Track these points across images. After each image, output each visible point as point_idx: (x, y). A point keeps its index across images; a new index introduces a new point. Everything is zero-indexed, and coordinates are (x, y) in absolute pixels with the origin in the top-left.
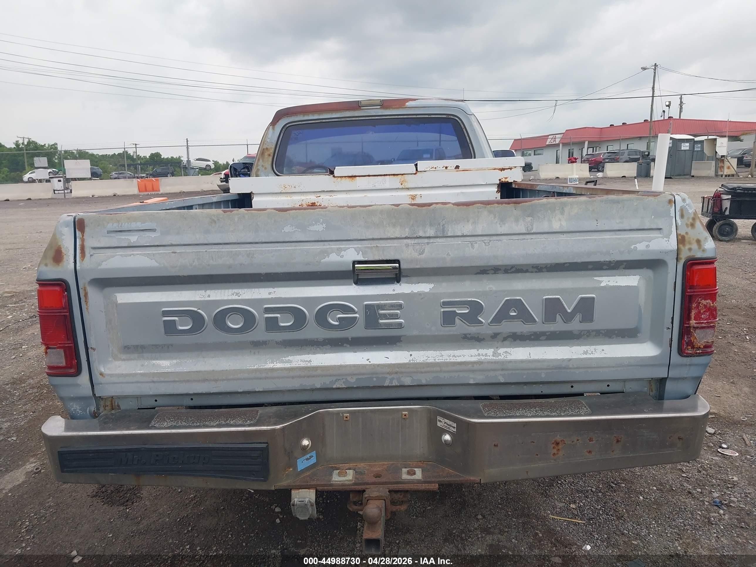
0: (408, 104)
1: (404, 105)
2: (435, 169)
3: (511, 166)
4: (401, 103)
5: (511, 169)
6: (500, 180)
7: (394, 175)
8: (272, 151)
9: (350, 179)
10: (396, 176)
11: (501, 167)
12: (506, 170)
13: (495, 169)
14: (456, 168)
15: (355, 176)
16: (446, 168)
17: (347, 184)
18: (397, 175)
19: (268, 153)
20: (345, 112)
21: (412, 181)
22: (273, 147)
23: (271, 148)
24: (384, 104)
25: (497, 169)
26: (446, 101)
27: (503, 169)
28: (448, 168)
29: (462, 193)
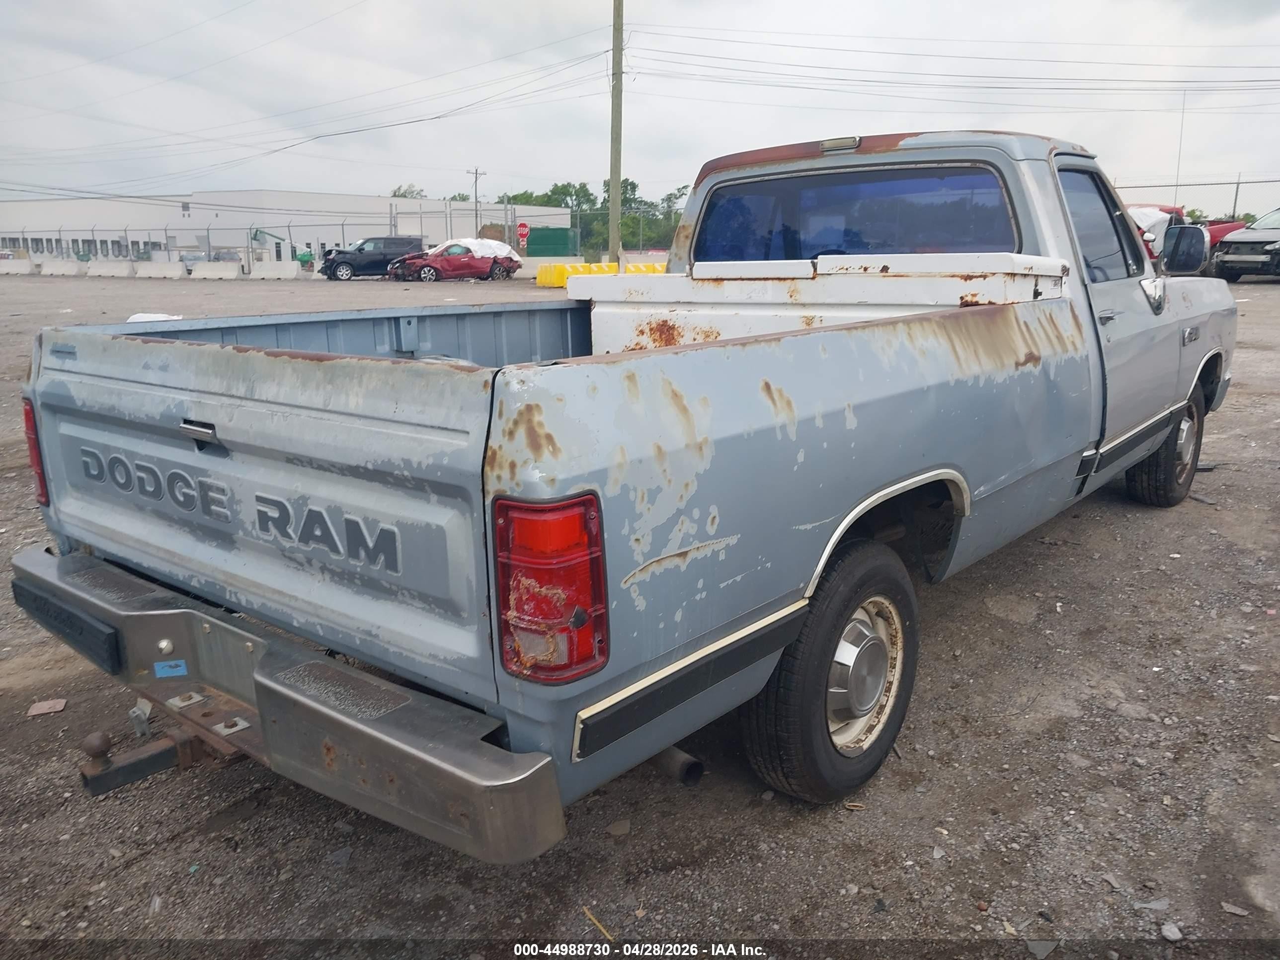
0: (902, 143)
1: (896, 145)
2: (846, 271)
3: (986, 271)
4: (890, 141)
5: (985, 277)
7: (779, 279)
8: (691, 230)
9: (716, 284)
10: (782, 282)
12: (974, 280)
13: (953, 276)
14: (882, 271)
15: (722, 280)
16: (866, 269)
17: (710, 292)
18: (785, 279)
19: (685, 233)
20: (799, 162)
21: (808, 291)
22: (694, 223)
23: (690, 226)
24: (862, 145)
25: (958, 276)
26: (975, 134)
27: (968, 278)
28: (869, 271)
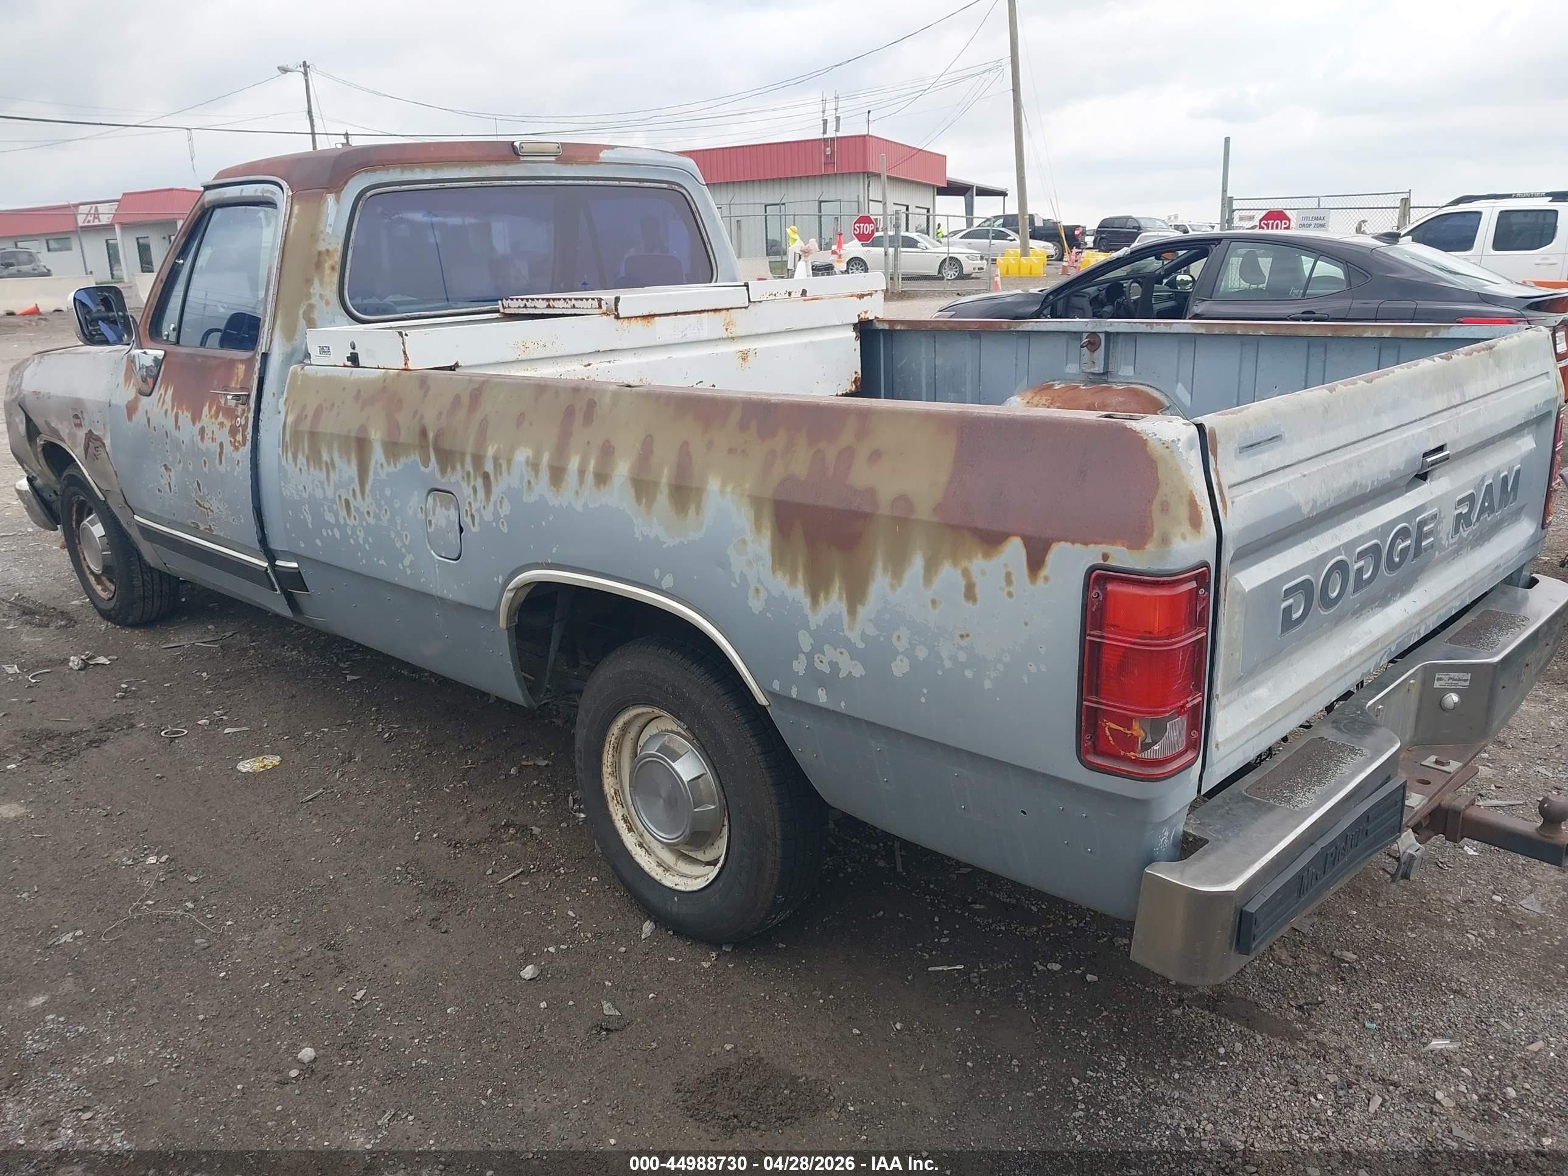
0: (603, 156)
1: (597, 157)
2: (774, 298)
3: (870, 289)
5: (871, 294)
6: (859, 316)
7: (715, 310)
8: (337, 257)
9: (645, 322)
10: (717, 313)
11: (859, 291)
12: (865, 298)
13: (852, 296)
14: (802, 295)
16: (790, 294)
17: (638, 333)
18: (720, 310)
19: (331, 263)
20: (487, 167)
21: (743, 322)
22: (340, 247)
23: (336, 250)
24: (564, 153)
25: (855, 296)
27: (861, 296)
28: (792, 295)
29: (811, 342)
